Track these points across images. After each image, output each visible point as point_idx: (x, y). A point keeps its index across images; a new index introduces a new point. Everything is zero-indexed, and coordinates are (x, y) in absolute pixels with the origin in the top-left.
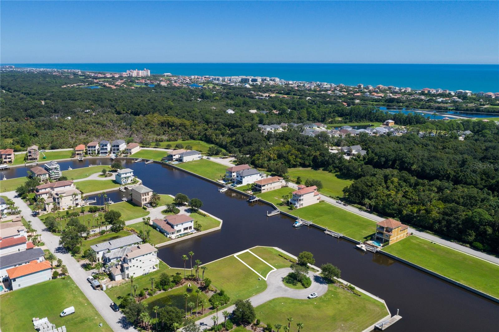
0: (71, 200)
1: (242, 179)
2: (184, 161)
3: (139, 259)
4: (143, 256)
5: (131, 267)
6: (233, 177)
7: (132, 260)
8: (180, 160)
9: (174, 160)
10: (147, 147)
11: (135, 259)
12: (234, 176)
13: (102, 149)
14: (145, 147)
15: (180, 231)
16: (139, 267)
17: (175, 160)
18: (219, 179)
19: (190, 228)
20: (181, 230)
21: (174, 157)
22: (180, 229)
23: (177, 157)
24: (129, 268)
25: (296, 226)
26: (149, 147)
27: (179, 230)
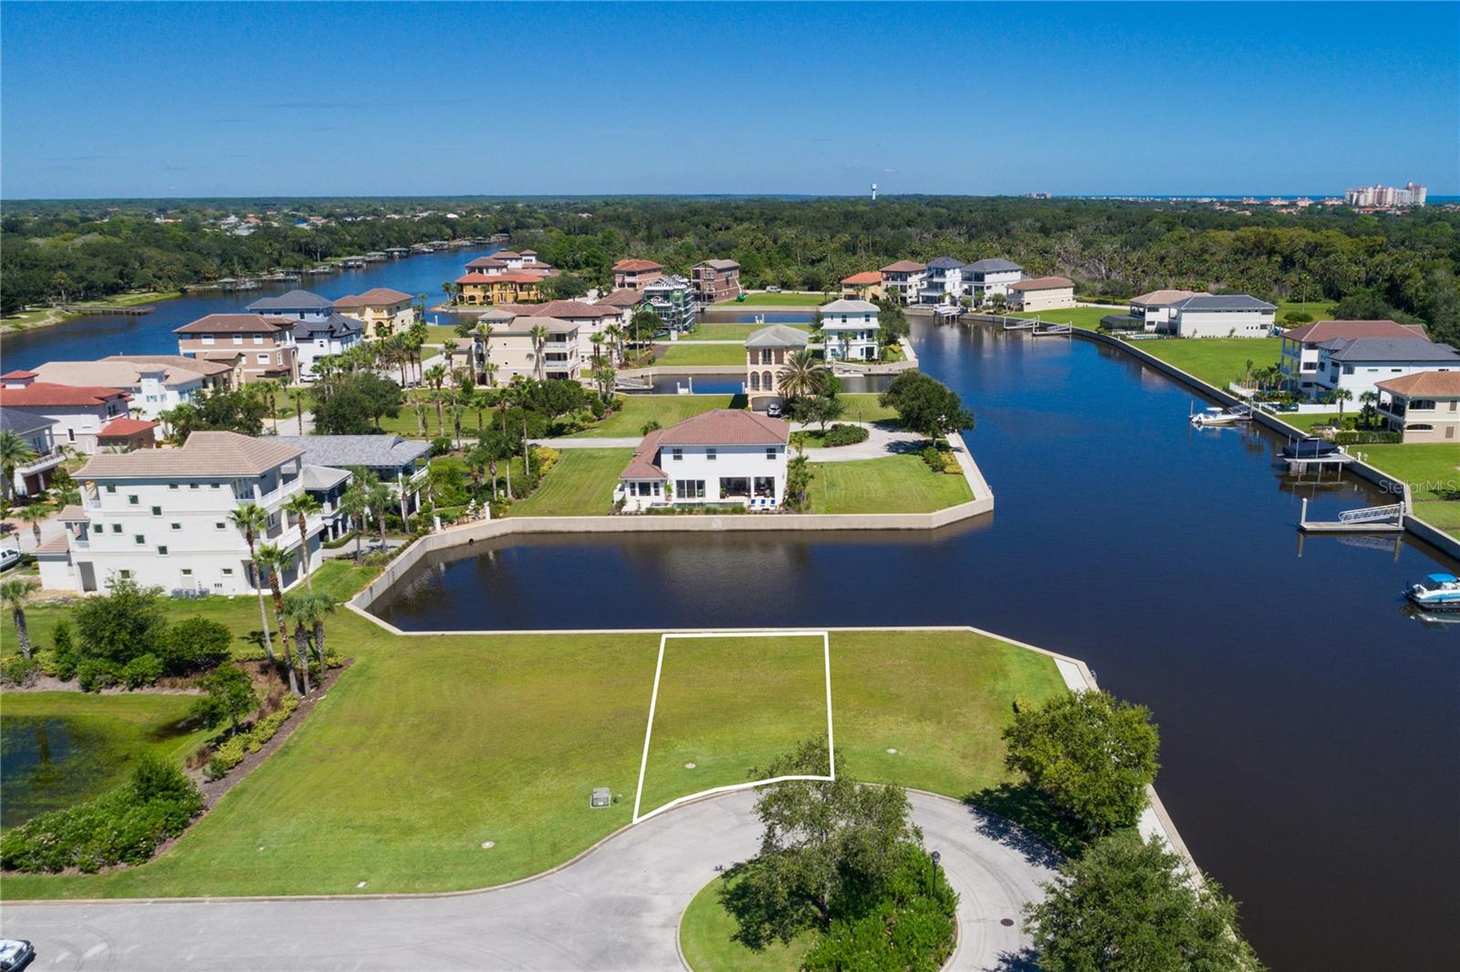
0: (530, 356)
1: (1335, 380)
2: (1185, 330)
3: (150, 495)
4: (174, 484)
5: (99, 529)
6: (1302, 371)
7: (103, 489)
8: (1171, 330)
9: (1147, 327)
10: (1115, 304)
11: (124, 492)
12: (1309, 366)
13: (933, 286)
14: (1108, 303)
15: (695, 487)
16: (151, 545)
17: (1153, 328)
18: (1238, 382)
19: (766, 486)
20: (701, 484)
21: (1149, 316)
22: (696, 477)
23: (1162, 316)
24: (90, 531)
25: (1425, 595)
26: (1121, 304)
27: (691, 483)
